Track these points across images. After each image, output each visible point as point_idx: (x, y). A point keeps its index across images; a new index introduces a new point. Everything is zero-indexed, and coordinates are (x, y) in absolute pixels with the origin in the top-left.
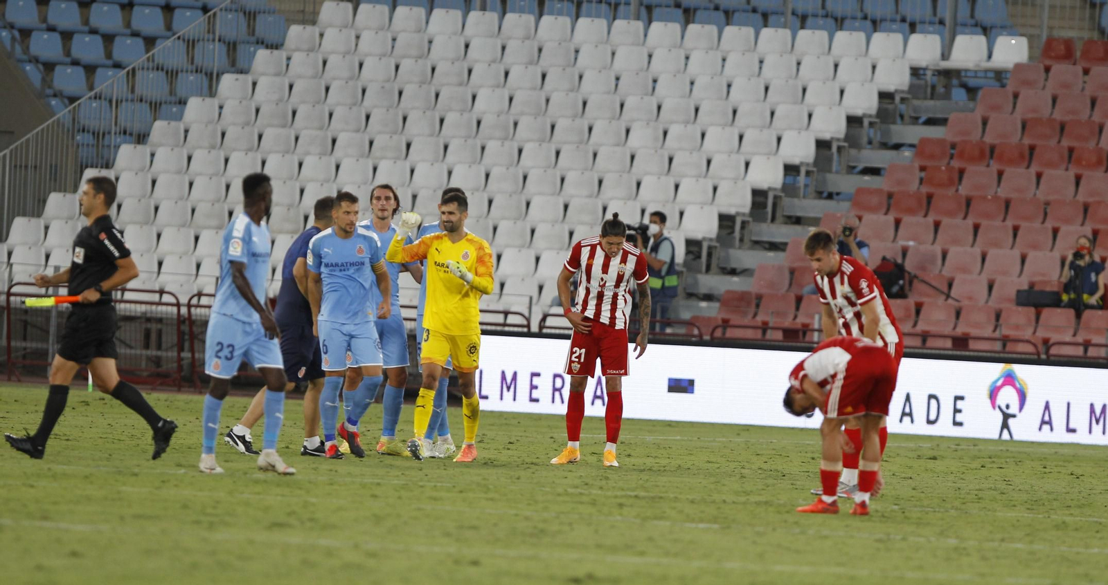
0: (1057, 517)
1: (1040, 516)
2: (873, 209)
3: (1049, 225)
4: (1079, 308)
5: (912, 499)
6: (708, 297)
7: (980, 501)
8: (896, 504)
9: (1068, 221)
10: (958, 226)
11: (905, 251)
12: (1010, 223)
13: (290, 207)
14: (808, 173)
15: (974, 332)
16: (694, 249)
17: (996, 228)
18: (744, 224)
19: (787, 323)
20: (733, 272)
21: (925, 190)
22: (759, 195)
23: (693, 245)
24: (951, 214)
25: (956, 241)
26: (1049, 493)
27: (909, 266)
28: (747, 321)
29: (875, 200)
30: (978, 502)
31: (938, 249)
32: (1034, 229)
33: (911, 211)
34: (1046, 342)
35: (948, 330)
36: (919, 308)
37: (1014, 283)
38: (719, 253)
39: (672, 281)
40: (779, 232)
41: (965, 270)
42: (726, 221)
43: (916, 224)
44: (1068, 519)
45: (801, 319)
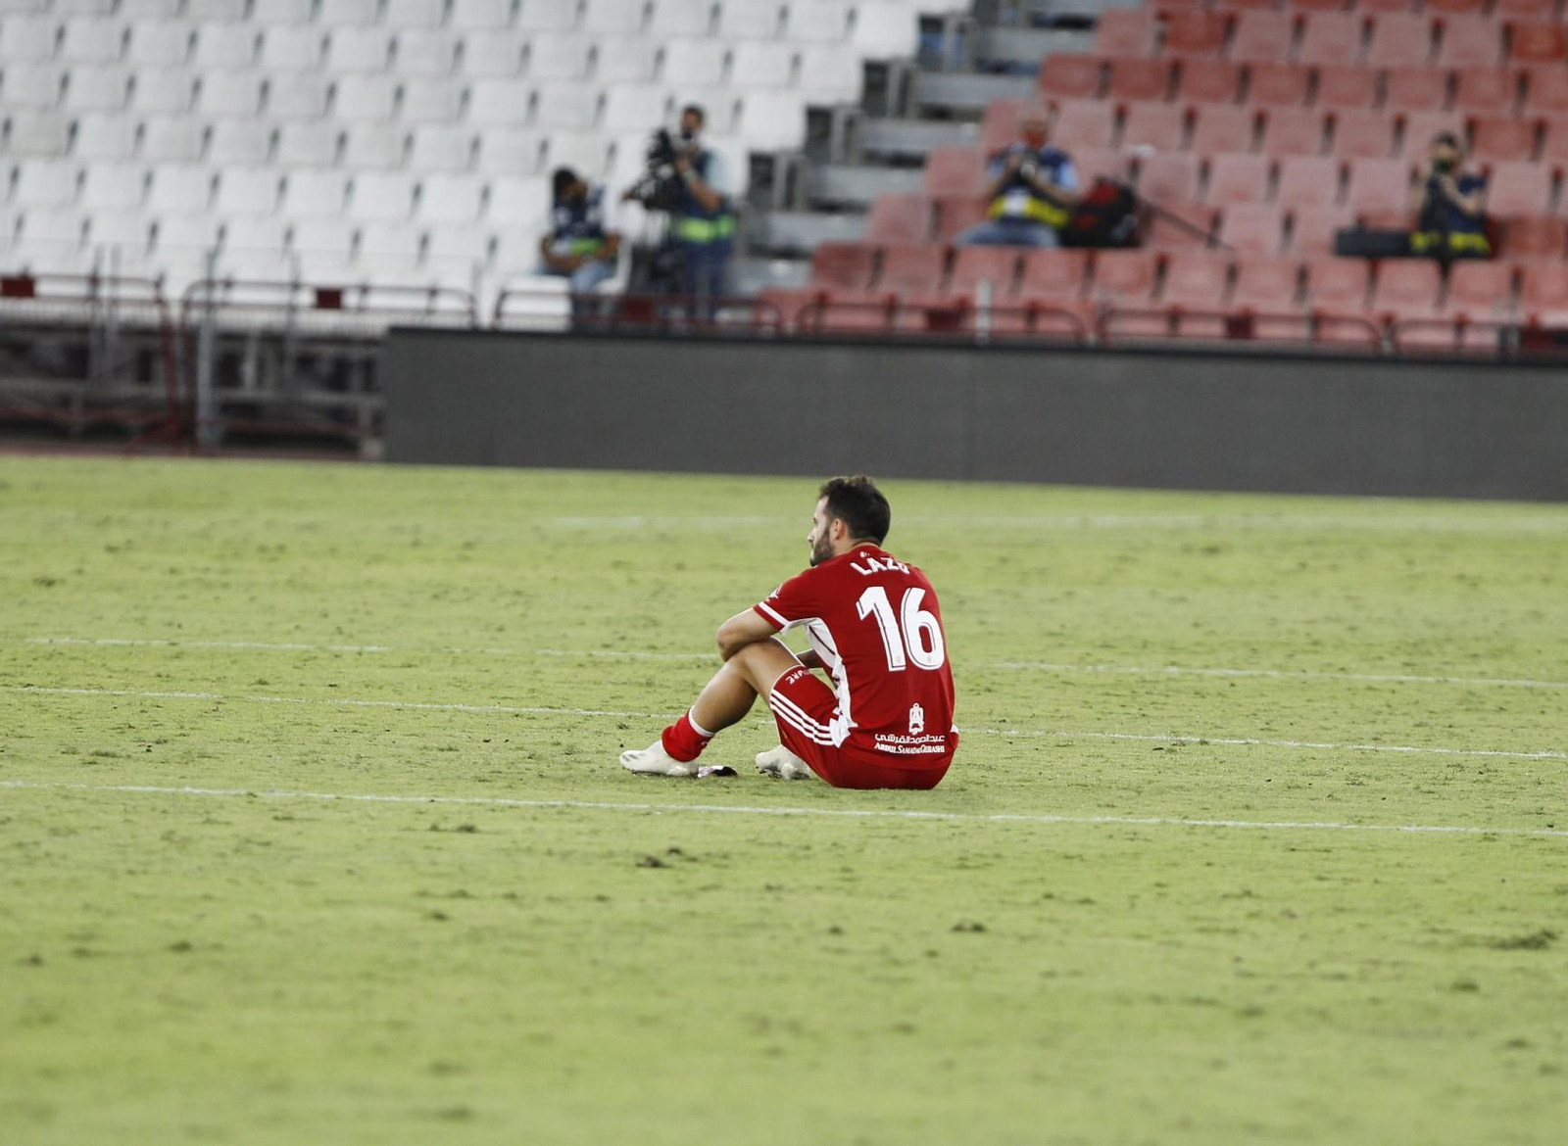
0: (1458, 680)
1: (1429, 679)
2: (1076, 91)
3: (1390, 110)
4: (1444, 259)
5: (1199, 649)
6: (789, 253)
7: (1317, 648)
8: (1173, 664)
9: (1423, 103)
10: (1225, 117)
11: (1135, 166)
12: (1320, 109)
13: (44, 109)
14: (962, 30)
15: (1262, 306)
16: (762, 168)
17: (1295, 119)
18: (850, 124)
19: (932, 297)
20: (831, 208)
21: (1168, 54)
22: (875, 72)
23: (761, 165)
24: (1214, 96)
25: (1225, 145)
26: (1432, 625)
27: (1144, 189)
28: (858, 294)
29: (1079, 75)
30: (1315, 652)
31: (1192, 160)
32: (1362, 121)
33: (1145, 93)
34: (1388, 321)
35: (1213, 302)
36: (1162, 266)
37: (1329, 216)
38: (806, 175)
39: (725, 227)
40: (912, 136)
41: (1241, 195)
42: (818, 118)
43: (1154, 114)
44: (1478, 683)
45: (956, 290)
